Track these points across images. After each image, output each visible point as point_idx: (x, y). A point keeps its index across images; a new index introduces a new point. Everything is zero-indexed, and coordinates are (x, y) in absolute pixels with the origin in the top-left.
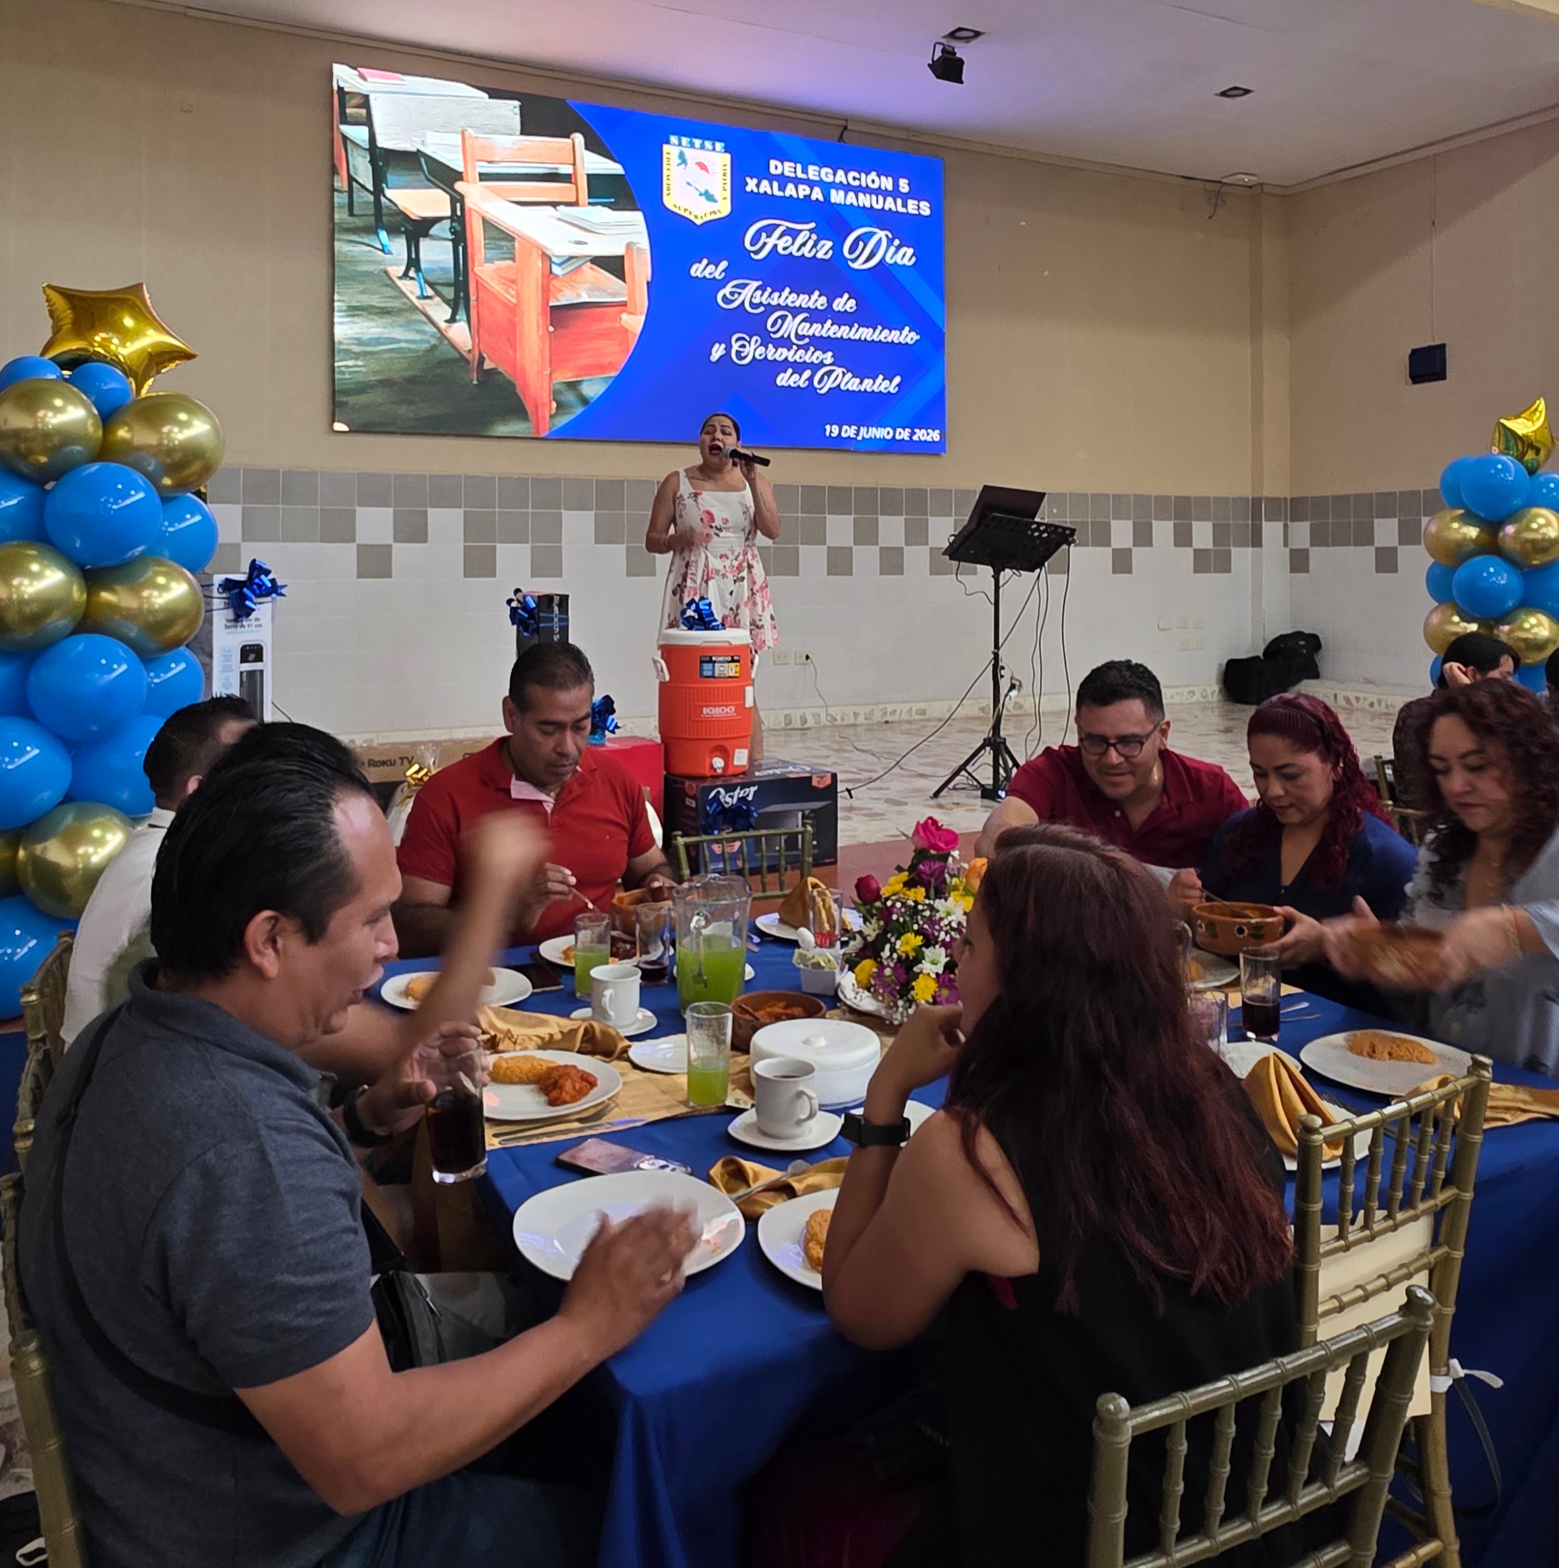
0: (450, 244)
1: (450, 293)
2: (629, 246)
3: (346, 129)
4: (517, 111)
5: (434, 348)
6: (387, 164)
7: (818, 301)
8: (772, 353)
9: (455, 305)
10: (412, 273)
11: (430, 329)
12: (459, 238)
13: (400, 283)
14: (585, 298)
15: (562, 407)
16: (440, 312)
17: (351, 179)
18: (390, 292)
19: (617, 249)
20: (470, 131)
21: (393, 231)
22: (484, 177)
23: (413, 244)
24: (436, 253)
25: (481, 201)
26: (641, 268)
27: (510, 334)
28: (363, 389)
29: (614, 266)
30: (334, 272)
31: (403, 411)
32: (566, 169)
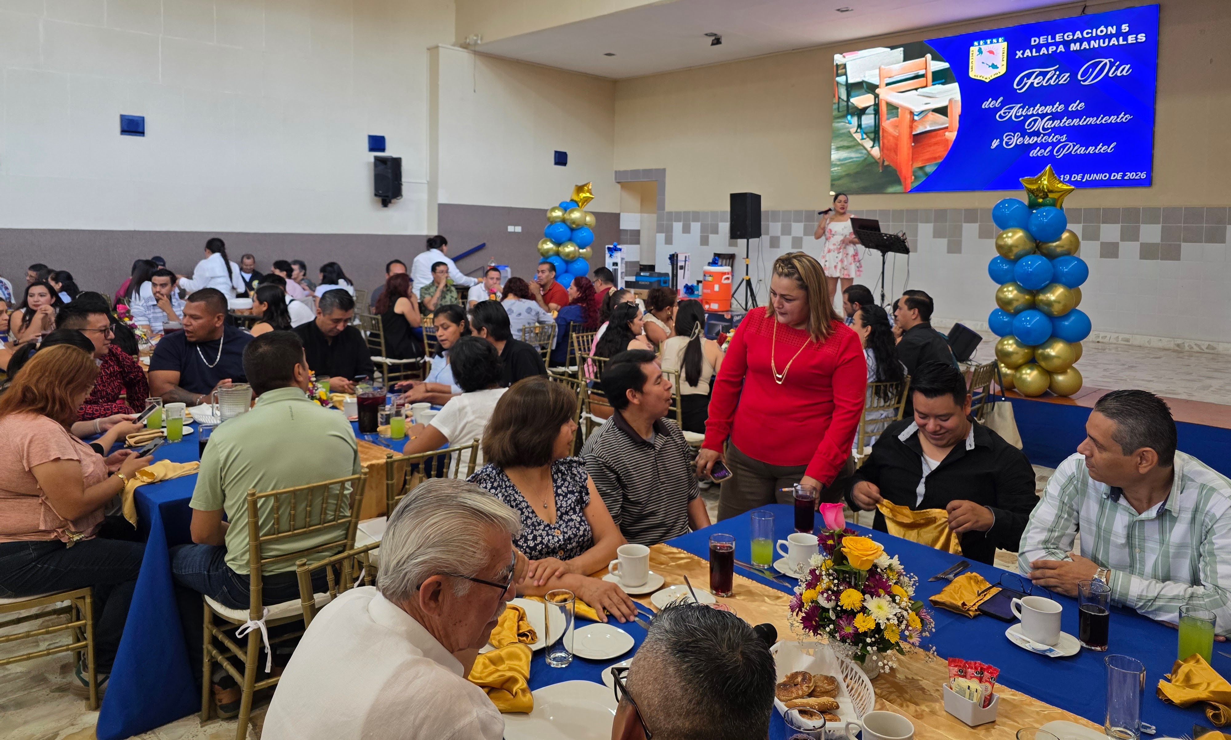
0: (873, 116)
1: (872, 136)
2: (950, 101)
3: (838, 79)
4: (902, 52)
5: (866, 159)
6: (851, 89)
8: (1027, 140)
9: (874, 140)
10: (859, 130)
11: (865, 152)
12: (877, 112)
13: (854, 135)
14: (928, 128)
15: (917, 178)
16: (868, 144)
17: (839, 98)
18: (851, 139)
19: (945, 103)
20: (883, 67)
21: (853, 115)
22: (887, 84)
23: (860, 118)
24: (868, 120)
25: (887, 95)
26: (956, 110)
27: (895, 149)
28: (840, 178)
29: (943, 111)
30: (832, 134)
31: (854, 185)
32: (922, 72)
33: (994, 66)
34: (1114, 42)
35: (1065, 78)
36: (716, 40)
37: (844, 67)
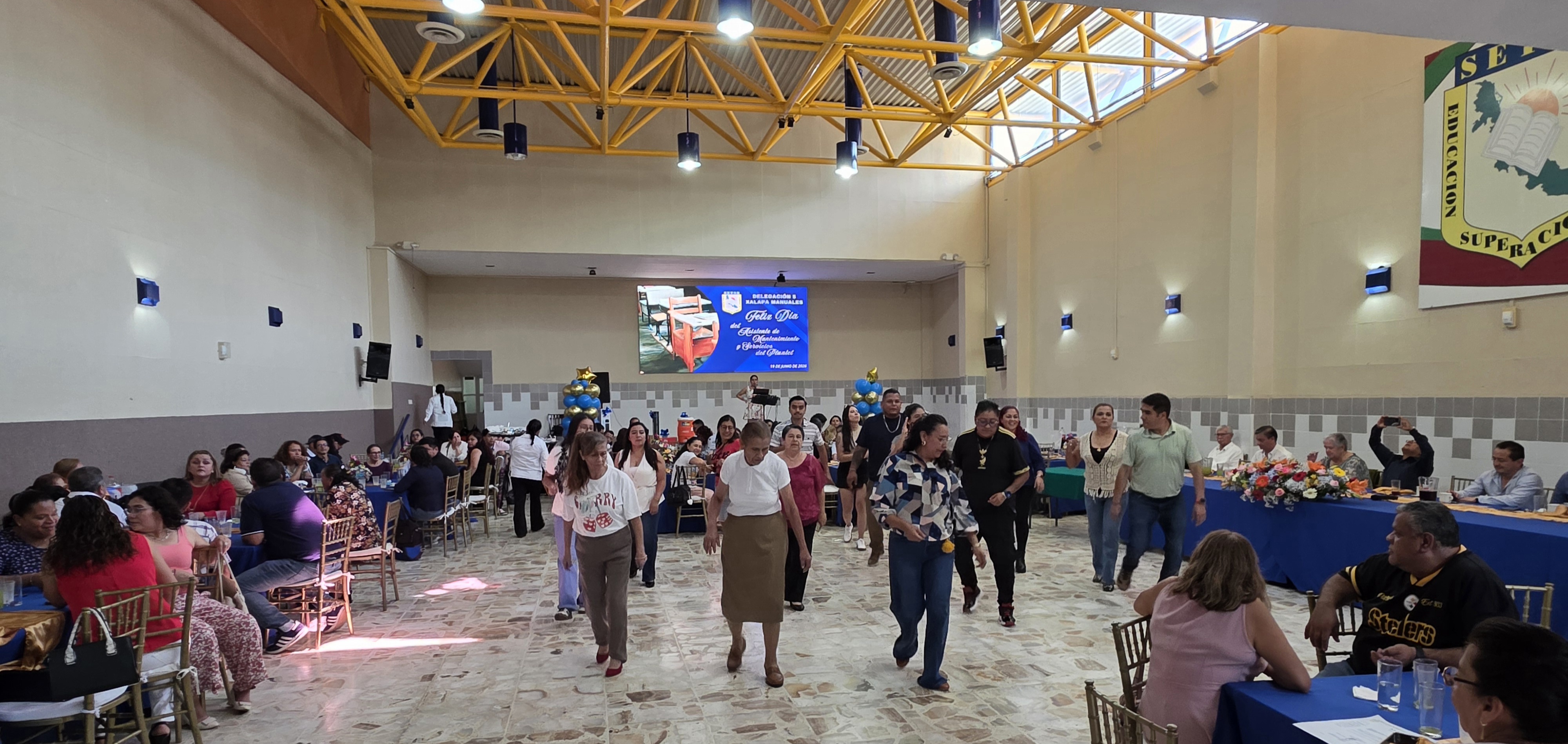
0: (666, 327)
1: (666, 338)
2: (713, 322)
3: (642, 302)
4: (683, 291)
5: (664, 352)
6: (651, 309)
7: (768, 331)
8: (754, 347)
9: (668, 341)
10: (657, 334)
11: (662, 347)
12: (669, 324)
13: (655, 337)
14: (701, 336)
15: (696, 365)
16: (665, 343)
17: (643, 313)
18: (652, 339)
19: (710, 323)
20: (671, 298)
21: (653, 325)
22: (676, 309)
23: (658, 327)
24: (664, 329)
25: (675, 315)
26: (717, 327)
27: (682, 347)
28: (647, 363)
29: (710, 327)
30: (639, 336)
31: (657, 368)
32: (696, 304)
33: (735, 307)
34: (790, 302)
35: (769, 317)
36: (593, 272)
37: (645, 294)
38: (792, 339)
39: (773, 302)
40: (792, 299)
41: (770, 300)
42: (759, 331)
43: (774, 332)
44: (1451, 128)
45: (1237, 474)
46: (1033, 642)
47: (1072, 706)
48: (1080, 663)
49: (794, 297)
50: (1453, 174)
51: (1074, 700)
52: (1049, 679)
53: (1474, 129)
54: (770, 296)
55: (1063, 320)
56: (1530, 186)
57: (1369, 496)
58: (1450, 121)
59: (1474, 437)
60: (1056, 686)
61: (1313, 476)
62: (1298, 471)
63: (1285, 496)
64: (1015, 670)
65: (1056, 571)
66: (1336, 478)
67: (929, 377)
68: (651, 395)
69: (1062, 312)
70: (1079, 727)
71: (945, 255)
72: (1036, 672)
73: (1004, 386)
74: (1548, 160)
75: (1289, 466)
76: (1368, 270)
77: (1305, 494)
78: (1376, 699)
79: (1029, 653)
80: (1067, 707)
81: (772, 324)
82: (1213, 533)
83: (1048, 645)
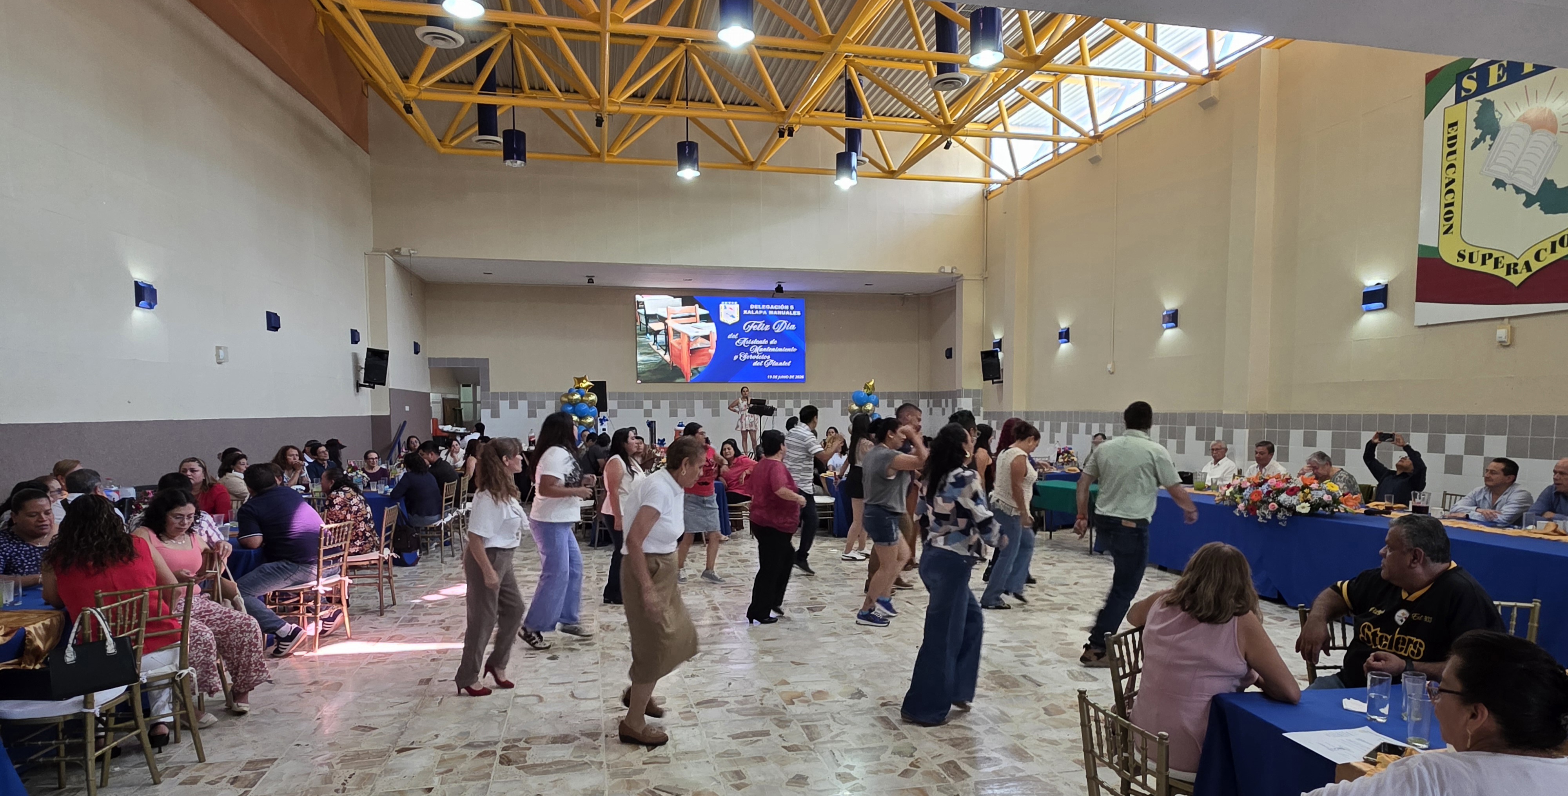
0: (664, 336)
1: (664, 348)
2: (711, 332)
3: (639, 310)
4: (681, 300)
5: (661, 361)
6: (649, 318)
7: (765, 342)
8: (752, 357)
9: (666, 351)
10: (655, 343)
11: (659, 356)
12: (667, 334)
13: (652, 346)
14: (699, 346)
15: (693, 374)
16: (662, 352)
17: (640, 322)
18: (650, 348)
19: (707, 333)
20: (669, 307)
21: (651, 334)
22: (673, 318)
23: (655, 336)
24: (661, 338)
25: (672, 324)
26: (714, 337)
27: (680, 357)
28: (644, 372)
29: (707, 337)
30: (637, 345)
31: (654, 377)
32: (693, 314)
33: (733, 316)
34: (788, 313)
35: (767, 327)
36: (591, 281)
37: (643, 303)
38: (789, 350)
39: (771, 313)
40: (789, 310)
41: (768, 310)
42: (756, 342)
43: (771, 342)
44: (1450, 146)
45: (1231, 489)
46: (1025, 653)
47: (1063, 716)
48: (1073, 675)
49: (792, 307)
50: (1451, 191)
51: (1066, 710)
52: (1041, 690)
53: (1473, 147)
54: (768, 307)
55: (1060, 334)
56: (1528, 204)
57: (1362, 510)
58: (1450, 139)
59: (1466, 453)
60: (1049, 696)
61: (1306, 491)
62: (1292, 486)
63: (1278, 510)
64: (1008, 681)
65: (1050, 583)
66: (1329, 493)
67: (926, 389)
68: (648, 404)
69: (1059, 326)
70: (1071, 737)
71: (943, 267)
72: (1030, 683)
73: (1000, 399)
74: (1546, 179)
75: (1283, 481)
76: (1365, 286)
77: (1299, 509)
78: (1365, 710)
79: (1023, 664)
80: (1058, 717)
81: (768, 335)
82: (1208, 545)
83: (1040, 656)
